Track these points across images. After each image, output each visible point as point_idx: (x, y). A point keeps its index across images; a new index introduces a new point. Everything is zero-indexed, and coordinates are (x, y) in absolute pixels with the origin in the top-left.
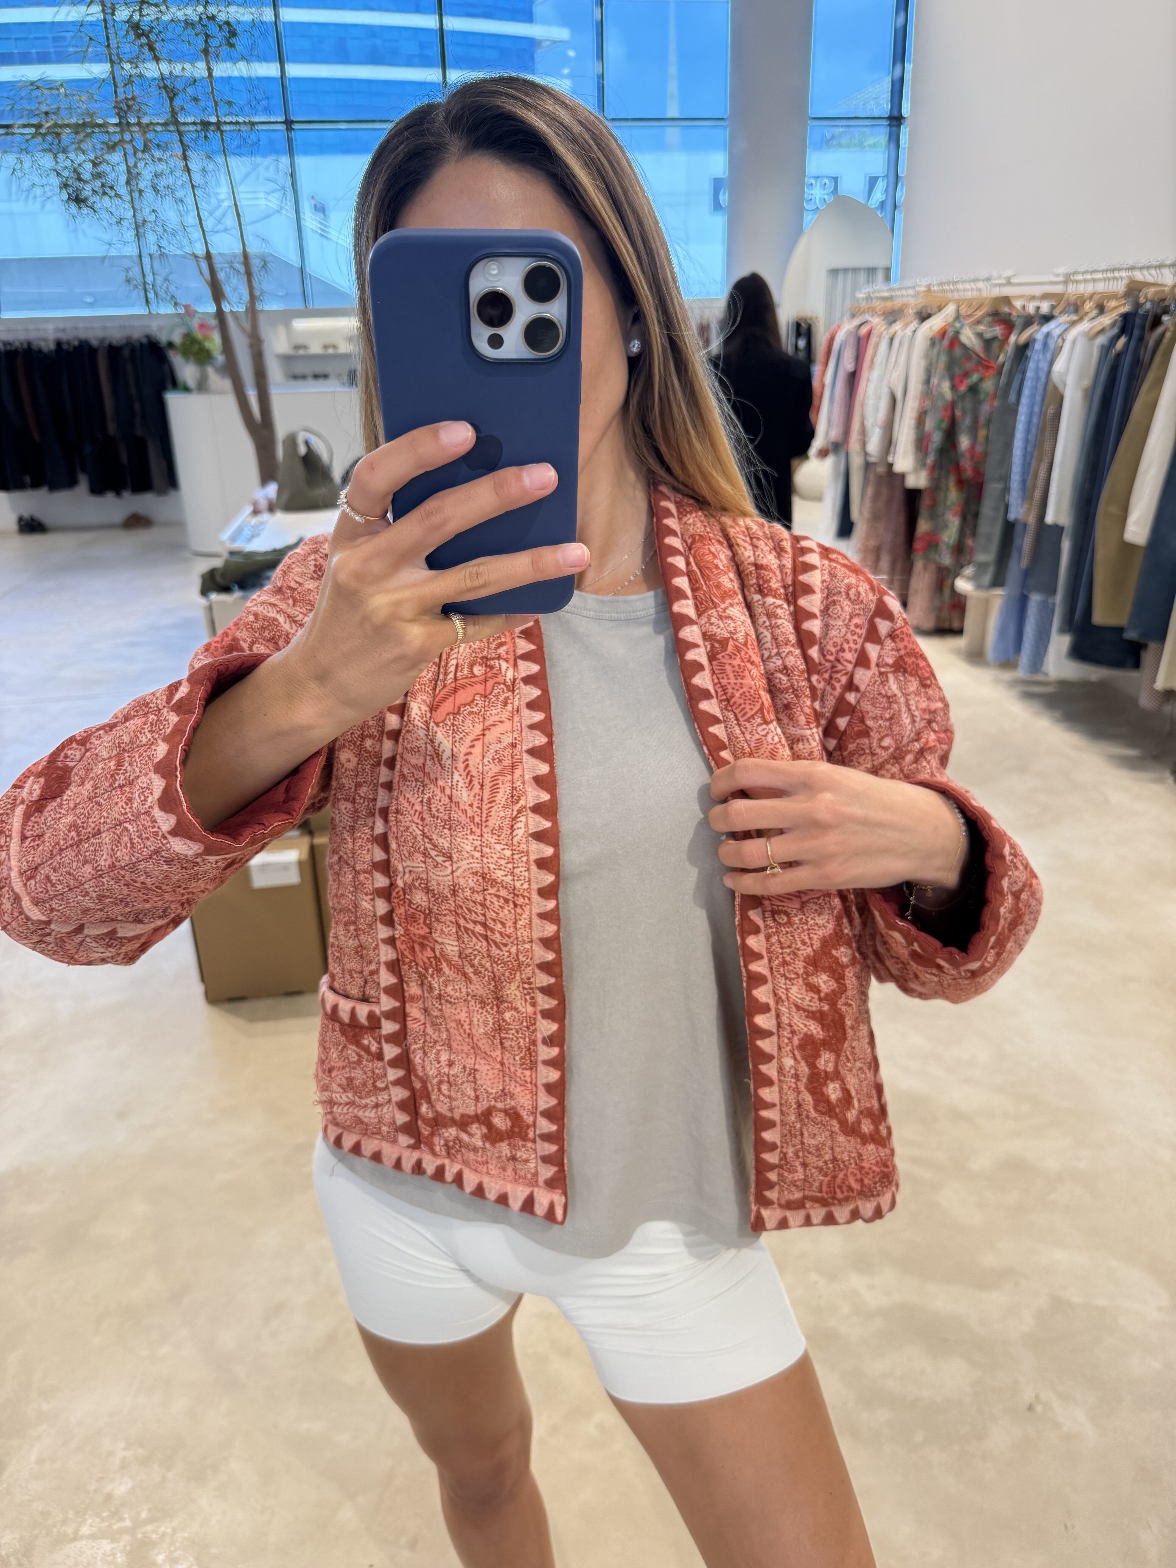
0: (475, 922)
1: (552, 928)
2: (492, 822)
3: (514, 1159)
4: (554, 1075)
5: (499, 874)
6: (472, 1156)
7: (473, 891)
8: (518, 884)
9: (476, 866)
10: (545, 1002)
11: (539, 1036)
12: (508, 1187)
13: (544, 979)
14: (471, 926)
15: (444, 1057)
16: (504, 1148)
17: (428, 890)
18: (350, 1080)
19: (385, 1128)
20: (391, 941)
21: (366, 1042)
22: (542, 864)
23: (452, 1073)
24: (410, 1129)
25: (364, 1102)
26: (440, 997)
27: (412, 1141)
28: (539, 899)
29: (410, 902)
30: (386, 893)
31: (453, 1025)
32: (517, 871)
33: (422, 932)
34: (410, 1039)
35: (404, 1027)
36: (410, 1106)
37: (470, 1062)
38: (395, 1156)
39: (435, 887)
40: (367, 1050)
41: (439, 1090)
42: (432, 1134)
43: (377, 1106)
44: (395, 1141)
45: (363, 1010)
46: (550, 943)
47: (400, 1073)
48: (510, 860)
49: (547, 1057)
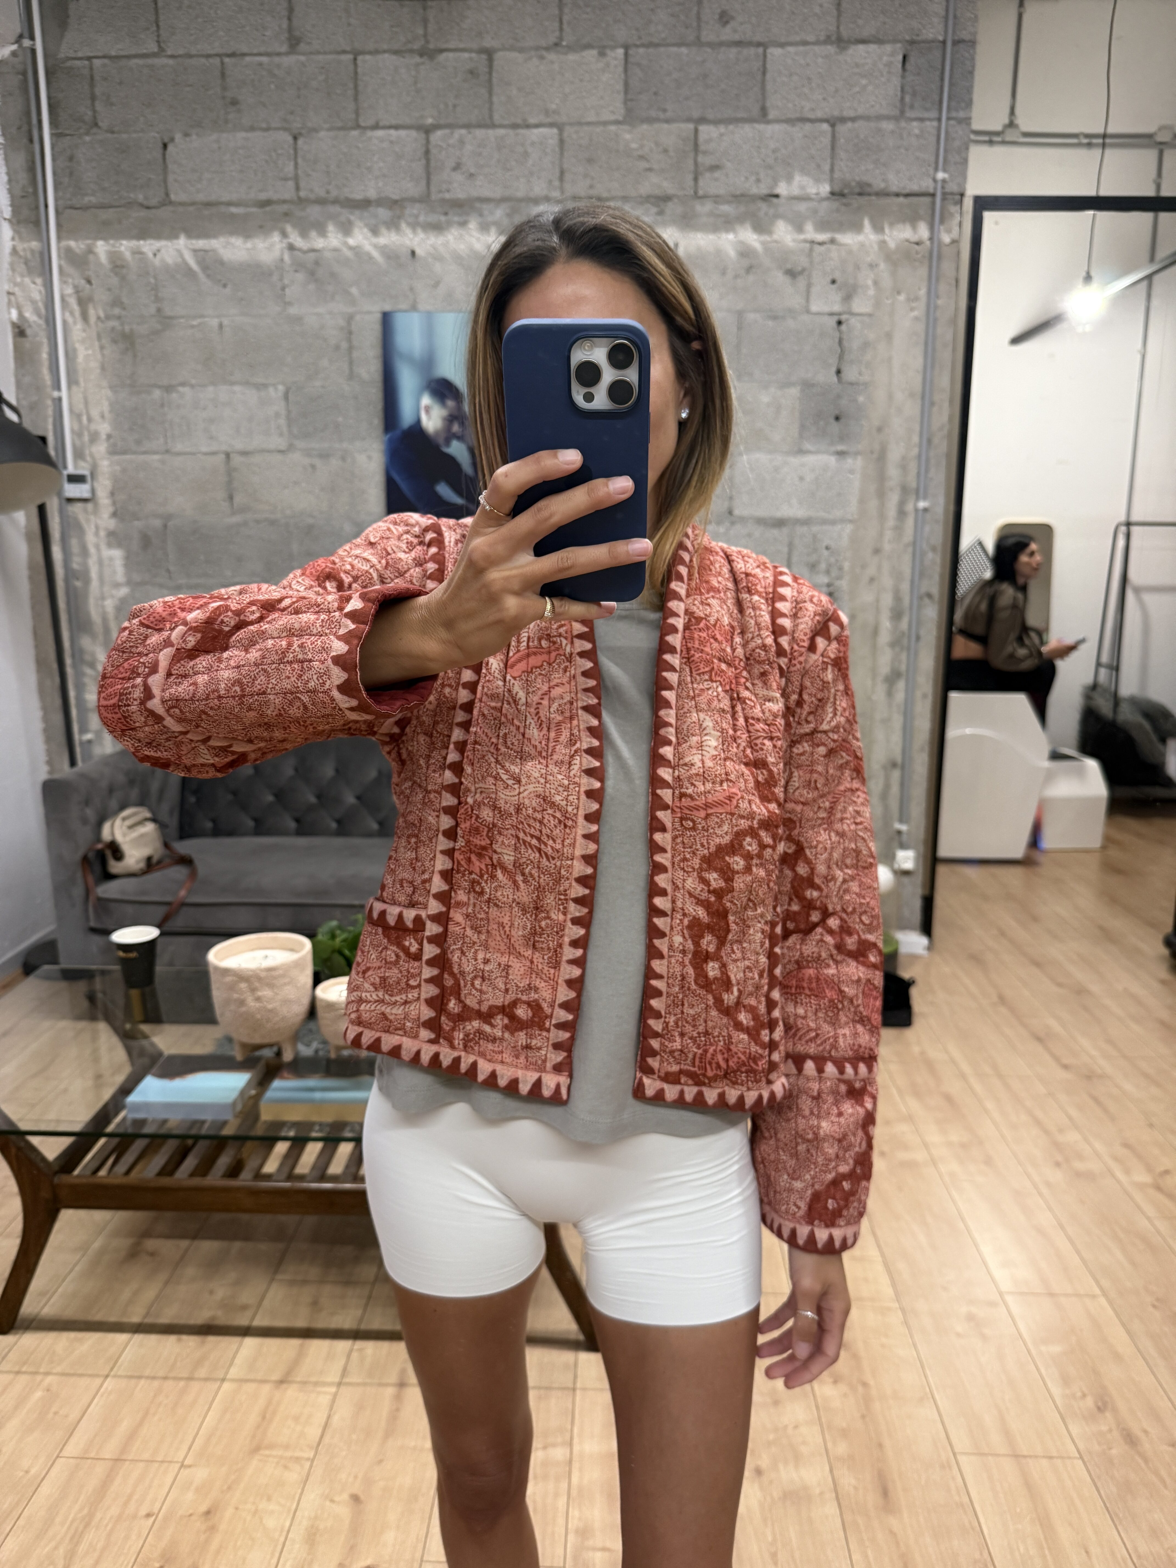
0: (532, 836)
1: (592, 847)
2: (555, 757)
3: (528, 1047)
4: (576, 972)
5: (557, 798)
6: (490, 1046)
7: (535, 810)
8: (570, 809)
9: (540, 790)
10: (576, 911)
11: (567, 940)
12: (520, 1074)
13: (580, 891)
14: (528, 839)
15: (481, 956)
16: (522, 1037)
17: (495, 807)
18: (384, 979)
19: (408, 1024)
20: (449, 853)
21: (407, 943)
22: (590, 794)
23: (487, 968)
24: (432, 1024)
25: (393, 999)
26: (489, 901)
27: (433, 1036)
28: (585, 823)
29: (478, 817)
30: (451, 811)
31: (495, 927)
32: (570, 798)
33: (483, 843)
34: (450, 941)
35: (446, 930)
36: (438, 1003)
37: (504, 960)
38: (415, 1049)
39: (502, 805)
40: (406, 951)
41: (473, 985)
42: (453, 1029)
43: (406, 1002)
44: (416, 1037)
45: (410, 915)
46: (590, 859)
47: (435, 972)
48: (566, 789)
49: (571, 957)
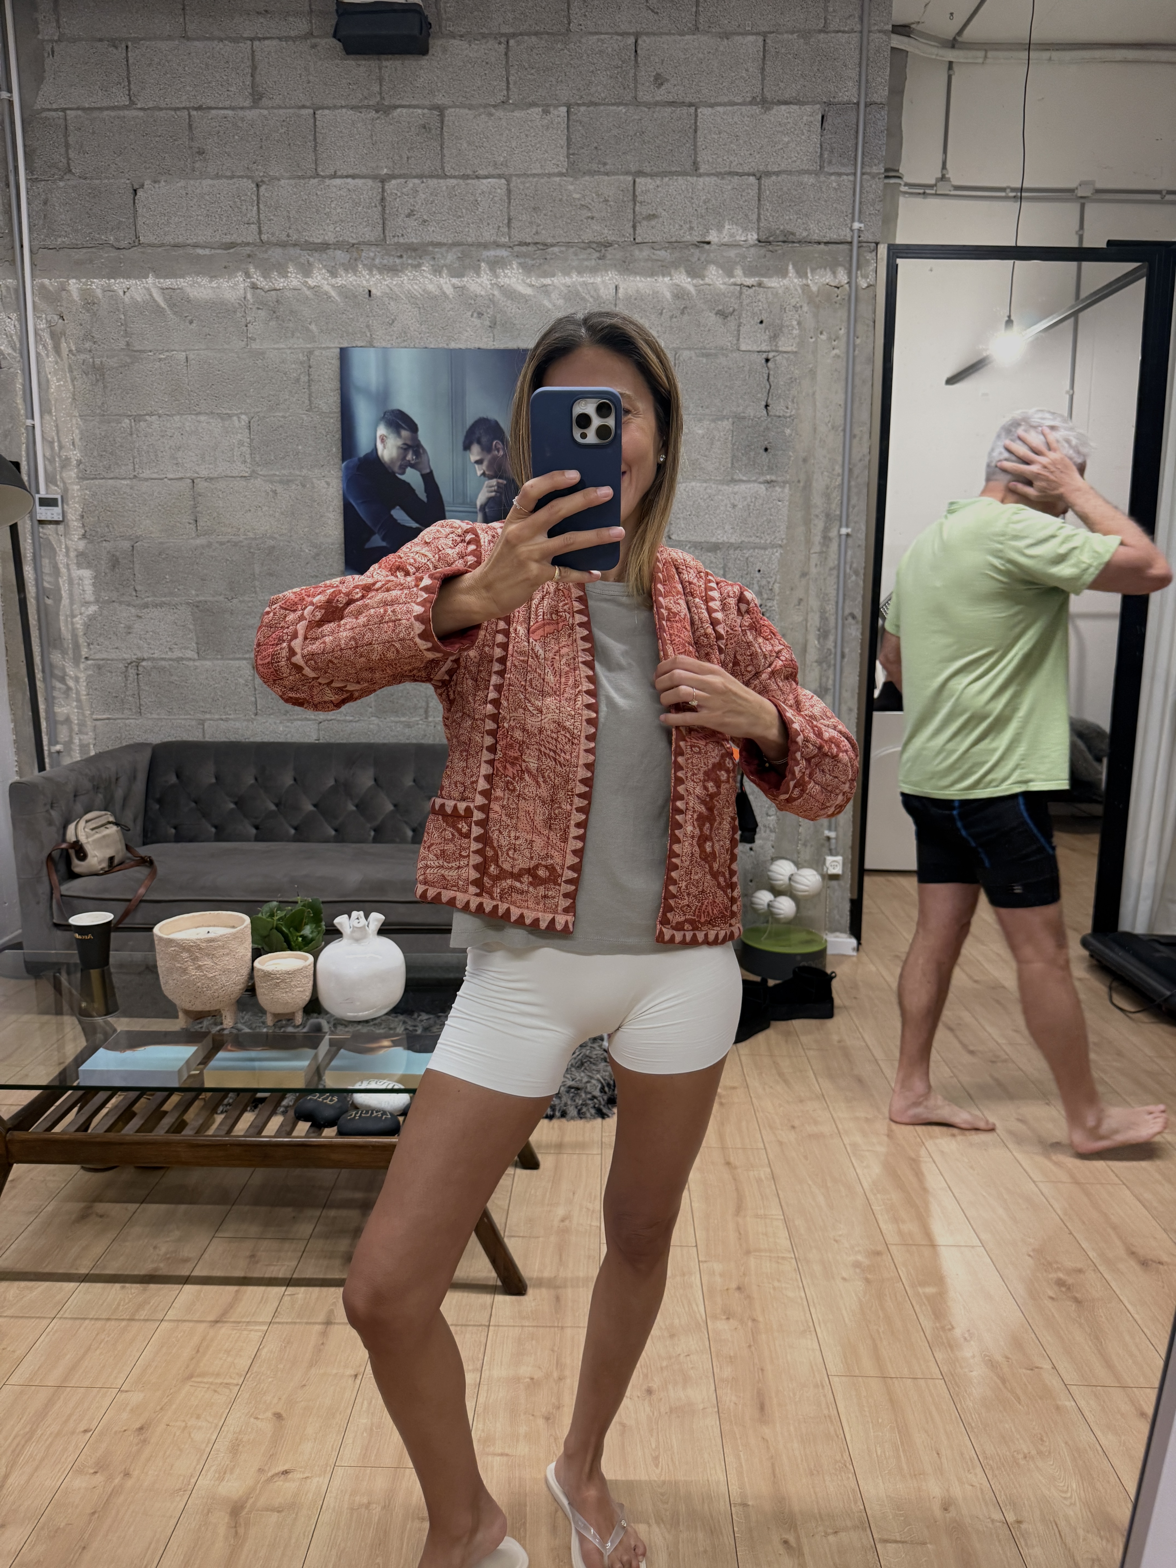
0: (550, 750)
1: (591, 758)
2: (565, 695)
3: (545, 897)
4: (579, 844)
5: (568, 724)
6: (519, 897)
7: (552, 731)
8: (576, 731)
9: (556, 718)
10: (579, 802)
11: (572, 823)
12: (540, 915)
13: (583, 789)
14: (547, 751)
15: (513, 834)
16: (541, 890)
17: (524, 730)
18: (443, 851)
19: (460, 883)
20: (491, 762)
21: (460, 826)
22: (590, 721)
23: (517, 843)
24: (477, 883)
25: (450, 865)
26: (518, 796)
27: (478, 891)
28: (586, 741)
29: (512, 736)
30: (493, 733)
31: (523, 814)
32: (576, 724)
33: (516, 755)
34: (491, 824)
35: (488, 817)
36: (481, 868)
37: (529, 837)
38: (465, 900)
39: (529, 728)
40: (459, 831)
41: (508, 854)
42: (493, 886)
43: (459, 868)
44: (466, 891)
45: (462, 806)
46: (589, 766)
47: (480, 846)
48: (573, 717)
49: (576, 834)
